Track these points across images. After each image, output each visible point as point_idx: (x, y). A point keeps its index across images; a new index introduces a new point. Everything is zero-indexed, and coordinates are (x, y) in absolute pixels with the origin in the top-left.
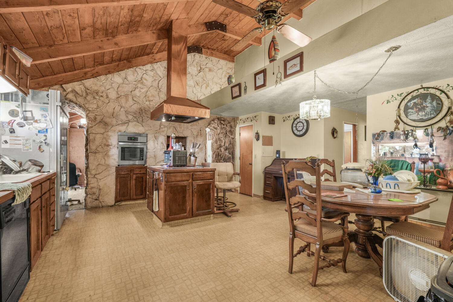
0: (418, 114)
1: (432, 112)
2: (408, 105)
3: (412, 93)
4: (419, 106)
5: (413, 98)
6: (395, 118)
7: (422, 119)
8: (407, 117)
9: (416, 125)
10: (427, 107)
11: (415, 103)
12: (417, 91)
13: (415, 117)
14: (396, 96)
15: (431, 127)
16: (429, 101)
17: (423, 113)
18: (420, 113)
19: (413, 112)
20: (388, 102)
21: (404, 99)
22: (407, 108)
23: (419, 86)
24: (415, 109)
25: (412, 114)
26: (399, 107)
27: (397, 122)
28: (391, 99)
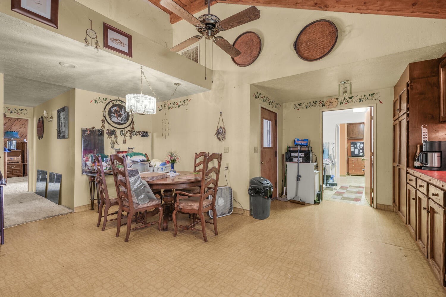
0: (118, 118)
1: (125, 120)
2: (111, 110)
3: (113, 101)
4: (118, 113)
5: (114, 106)
6: (102, 118)
7: (120, 123)
8: (111, 119)
9: (116, 127)
10: (122, 115)
11: (115, 109)
12: (115, 101)
13: (115, 120)
14: (102, 98)
15: (124, 129)
16: (124, 111)
17: (121, 119)
18: (119, 118)
19: (114, 116)
20: (96, 102)
21: (107, 104)
22: (110, 112)
23: (116, 98)
24: (116, 114)
25: (114, 117)
26: (105, 110)
27: (103, 121)
28: (98, 100)
